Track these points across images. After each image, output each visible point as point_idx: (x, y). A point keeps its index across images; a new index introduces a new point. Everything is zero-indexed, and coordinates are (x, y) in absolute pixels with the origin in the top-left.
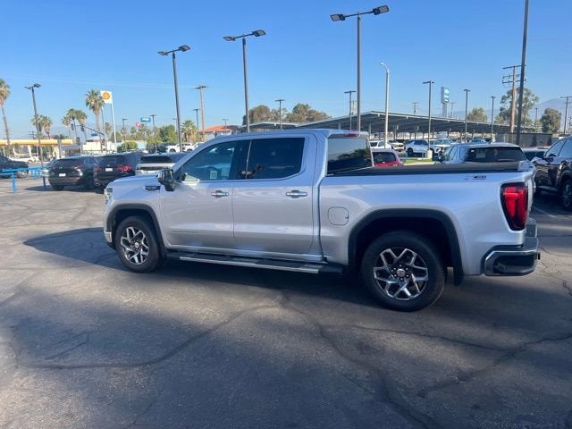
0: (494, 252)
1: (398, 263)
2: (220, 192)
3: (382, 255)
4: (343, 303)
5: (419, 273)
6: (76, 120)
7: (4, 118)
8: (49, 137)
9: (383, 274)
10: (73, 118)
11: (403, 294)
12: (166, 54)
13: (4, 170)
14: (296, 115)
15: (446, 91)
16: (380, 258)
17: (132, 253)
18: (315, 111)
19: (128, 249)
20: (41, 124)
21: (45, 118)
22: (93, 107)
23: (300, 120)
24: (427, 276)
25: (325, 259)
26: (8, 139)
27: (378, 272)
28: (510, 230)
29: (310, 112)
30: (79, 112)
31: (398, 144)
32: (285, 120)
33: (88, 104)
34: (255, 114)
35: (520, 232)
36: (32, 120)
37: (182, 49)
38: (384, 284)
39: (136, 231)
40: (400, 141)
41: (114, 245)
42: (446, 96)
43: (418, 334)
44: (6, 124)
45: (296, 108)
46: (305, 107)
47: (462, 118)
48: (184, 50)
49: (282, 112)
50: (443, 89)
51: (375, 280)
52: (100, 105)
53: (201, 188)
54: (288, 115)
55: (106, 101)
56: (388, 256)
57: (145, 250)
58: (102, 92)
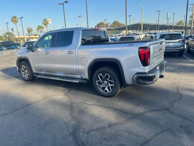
0: (136, 75)
1: (104, 79)
2: (47, 52)
3: (99, 76)
4: (88, 94)
5: (111, 83)
6: (40, 29)
7: (17, 29)
8: (32, 35)
9: (100, 83)
10: (39, 29)
11: (106, 91)
12: (61, 4)
13: (12, 46)
14: (114, 25)
15: (169, 14)
16: (98, 77)
17: (25, 74)
18: (120, 24)
19: (23, 73)
20: (29, 31)
21: (31, 29)
22: (45, 25)
23: (115, 27)
24: (113, 84)
25: (82, 77)
26: (18, 36)
27: (98, 82)
28: (142, 66)
29: (119, 24)
30: (41, 26)
31: (149, 34)
32: (110, 27)
33: (43, 23)
34: (99, 25)
35: (147, 67)
36: (27, 30)
37: (66, 2)
38: (100, 87)
39: (25, 67)
40: (149, 33)
41: (19, 71)
42: (168, 16)
43: (106, 107)
44: (17, 31)
45: (114, 22)
46: (117, 22)
47: (175, 24)
48: (67, 3)
49: (109, 24)
50: (167, 14)
51: (97, 85)
52: (47, 24)
53: (42, 51)
54: (111, 25)
55: (49, 22)
56: (101, 76)
57: (28, 73)
58: (48, 19)
